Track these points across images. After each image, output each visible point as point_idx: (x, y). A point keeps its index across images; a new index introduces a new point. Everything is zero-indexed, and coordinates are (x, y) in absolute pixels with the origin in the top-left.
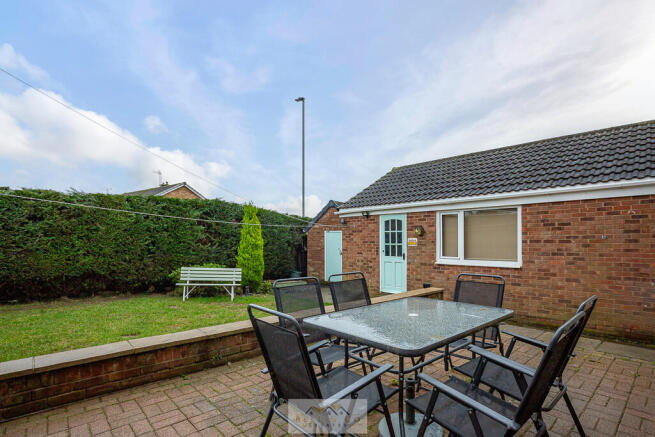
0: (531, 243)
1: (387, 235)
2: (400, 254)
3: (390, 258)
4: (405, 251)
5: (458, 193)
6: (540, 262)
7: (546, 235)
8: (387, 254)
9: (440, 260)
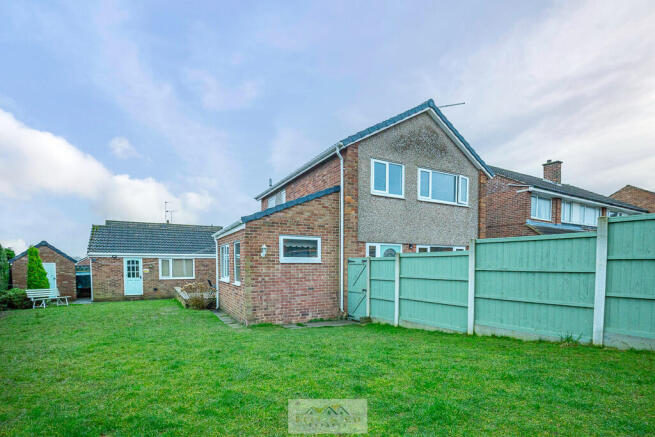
0: (198, 271)
1: (129, 268)
2: (138, 276)
3: (131, 278)
4: (141, 274)
5: (170, 252)
6: (200, 277)
7: (202, 268)
8: (129, 276)
9: (161, 278)
